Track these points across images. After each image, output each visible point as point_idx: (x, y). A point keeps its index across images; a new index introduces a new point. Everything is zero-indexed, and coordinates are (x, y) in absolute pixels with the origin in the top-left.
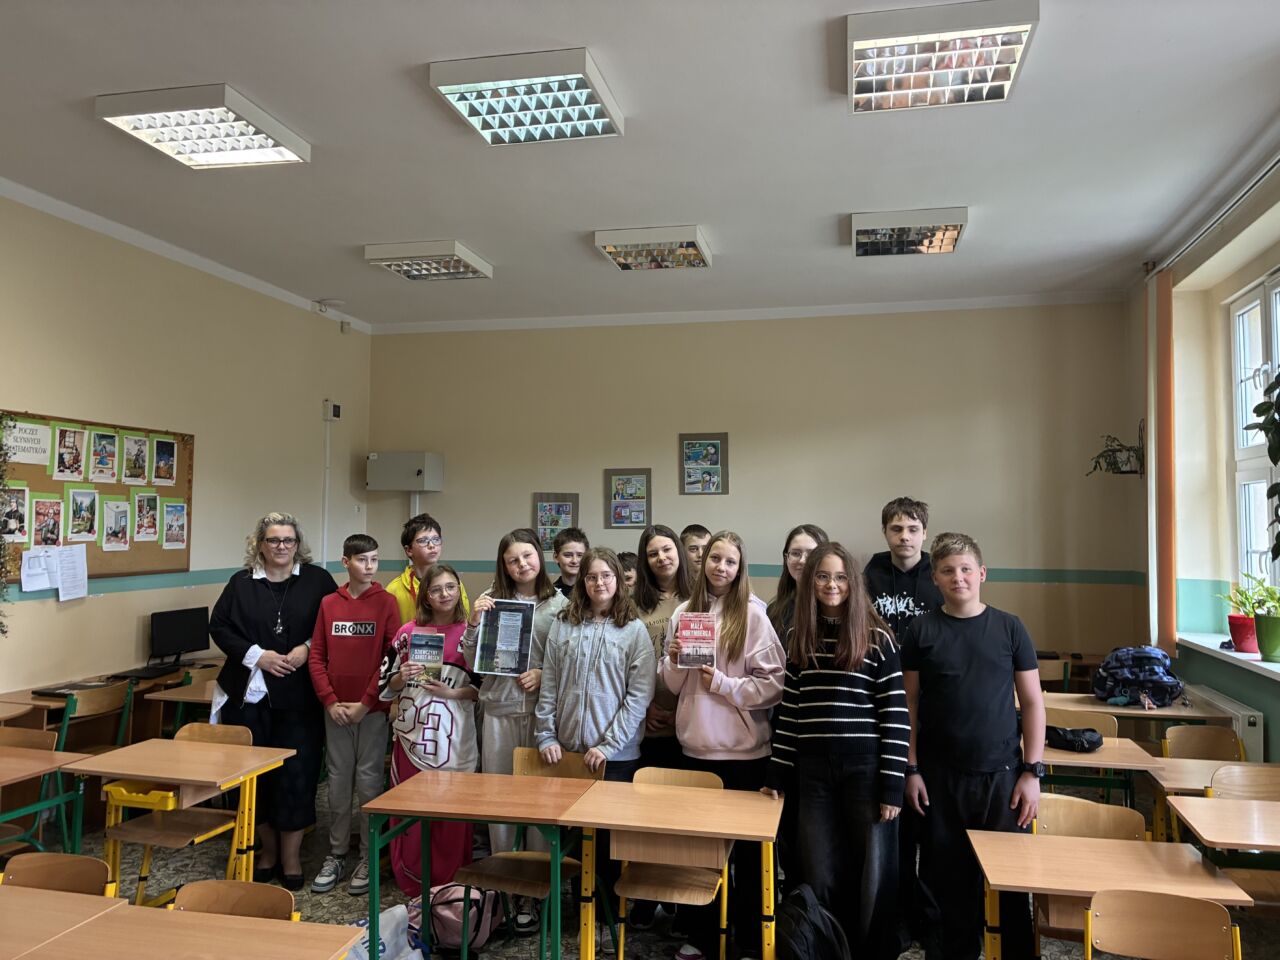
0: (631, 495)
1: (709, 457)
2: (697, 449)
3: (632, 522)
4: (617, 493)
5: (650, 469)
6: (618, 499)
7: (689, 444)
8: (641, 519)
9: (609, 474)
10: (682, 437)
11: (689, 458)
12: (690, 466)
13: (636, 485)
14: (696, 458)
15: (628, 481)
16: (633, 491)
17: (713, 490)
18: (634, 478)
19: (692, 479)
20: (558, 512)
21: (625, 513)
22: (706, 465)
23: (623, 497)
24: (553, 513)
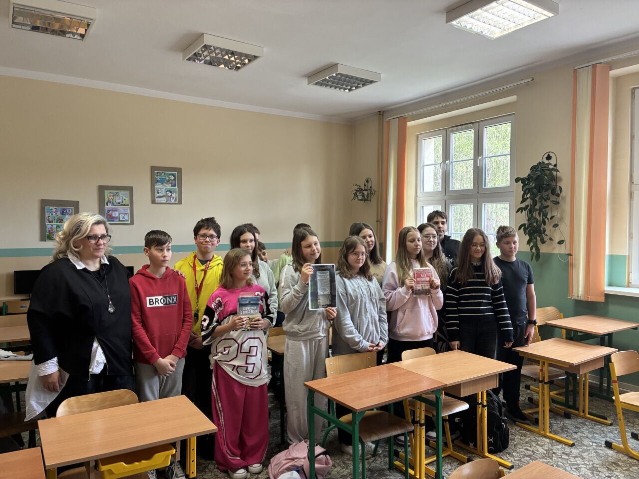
0: (119, 203)
1: (171, 181)
2: (163, 176)
3: (120, 221)
4: (109, 201)
5: (132, 187)
6: (110, 206)
7: (158, 173)
8: (127, 218)
9: (102, 189)
10: (153, 169)
11: (158, 181)
12: (158, 186)
13: (123, 197)
14: (162, 182)
15: (117, 194)
16: (121, 201)
17: (173, 201)
18: (121, 193)
19: (160, 195)
20: (63, 213)
21: (115, 214)
22: (169, 187)
23: (113, 204)
24: (59, 213)
